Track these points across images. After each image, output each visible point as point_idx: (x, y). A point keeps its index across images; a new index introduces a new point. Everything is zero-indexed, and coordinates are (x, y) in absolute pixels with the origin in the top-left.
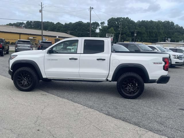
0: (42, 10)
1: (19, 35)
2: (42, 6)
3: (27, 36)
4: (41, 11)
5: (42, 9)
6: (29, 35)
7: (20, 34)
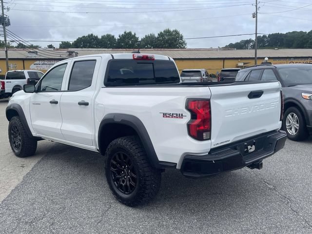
0: (257, 13)
1: (222, 61)
2: (256, 6)
3: (234, 62)
4: (255, 15)
5: (258, 11)
6: (239, 60)
7: (224, 59)
